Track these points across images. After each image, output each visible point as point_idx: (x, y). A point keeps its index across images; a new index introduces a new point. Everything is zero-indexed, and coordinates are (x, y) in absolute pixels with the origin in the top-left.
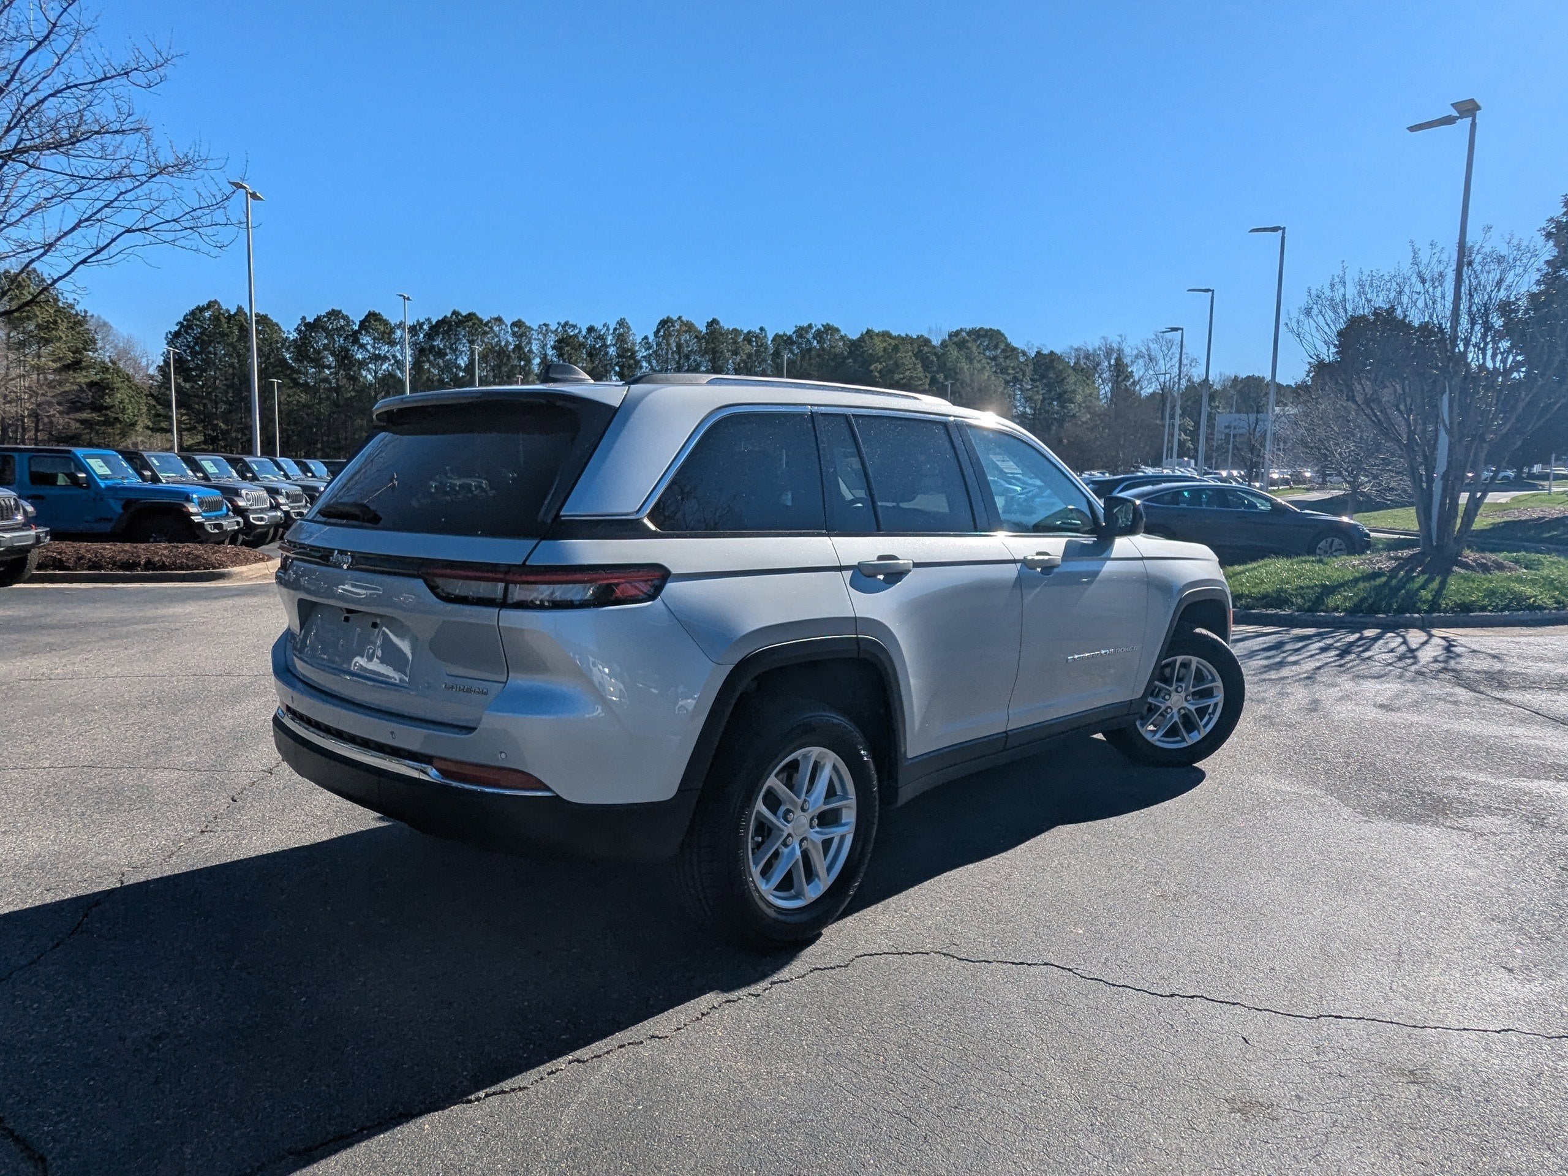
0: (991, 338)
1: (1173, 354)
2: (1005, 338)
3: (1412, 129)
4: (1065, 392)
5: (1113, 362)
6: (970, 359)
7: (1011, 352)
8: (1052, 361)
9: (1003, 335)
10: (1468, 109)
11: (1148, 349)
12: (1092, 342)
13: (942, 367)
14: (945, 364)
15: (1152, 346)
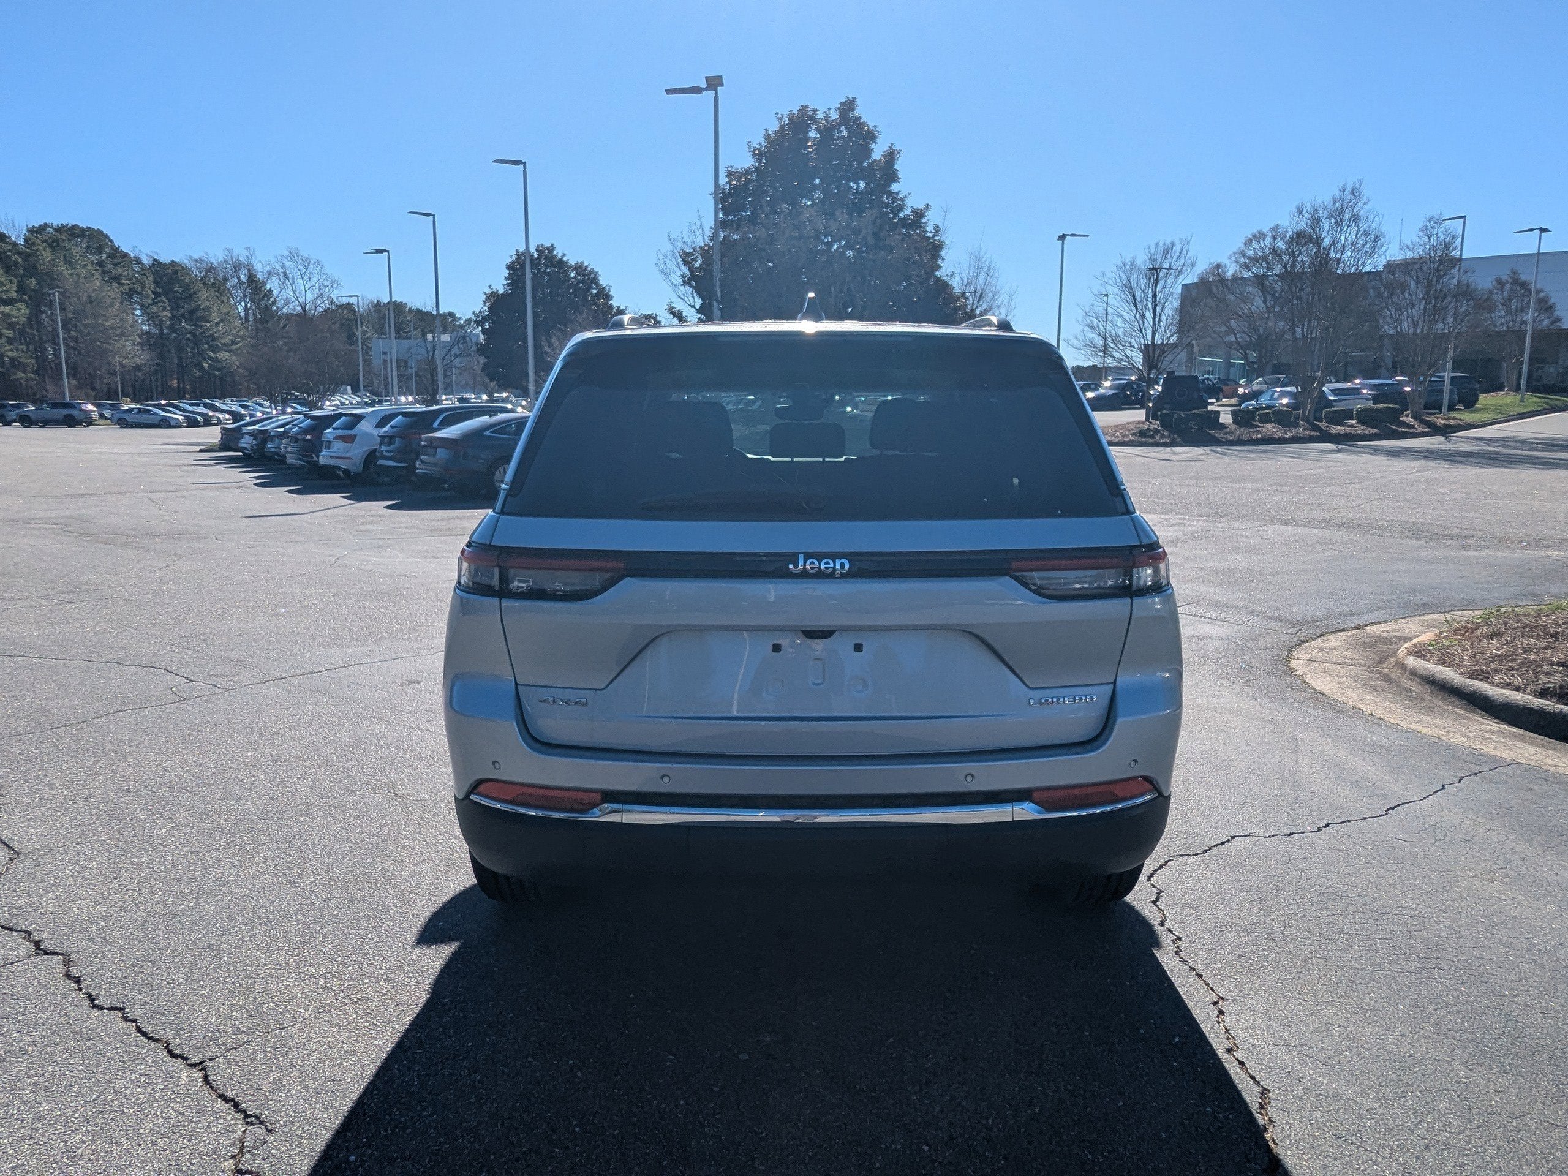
0: (95, 239)
1: (311, 273)
2: (111, 241)
3: (668, 92)
4: (197, 309)
5: (243, 278)
6: (69, 262)
7: (119, 257)
8: (176, 272)
9: (106, 236)
10: (714, 83)
11: (283, 267)
12: (216, 255)
13: (32, 270)
14: (35, 267)
15: (288, 264)
